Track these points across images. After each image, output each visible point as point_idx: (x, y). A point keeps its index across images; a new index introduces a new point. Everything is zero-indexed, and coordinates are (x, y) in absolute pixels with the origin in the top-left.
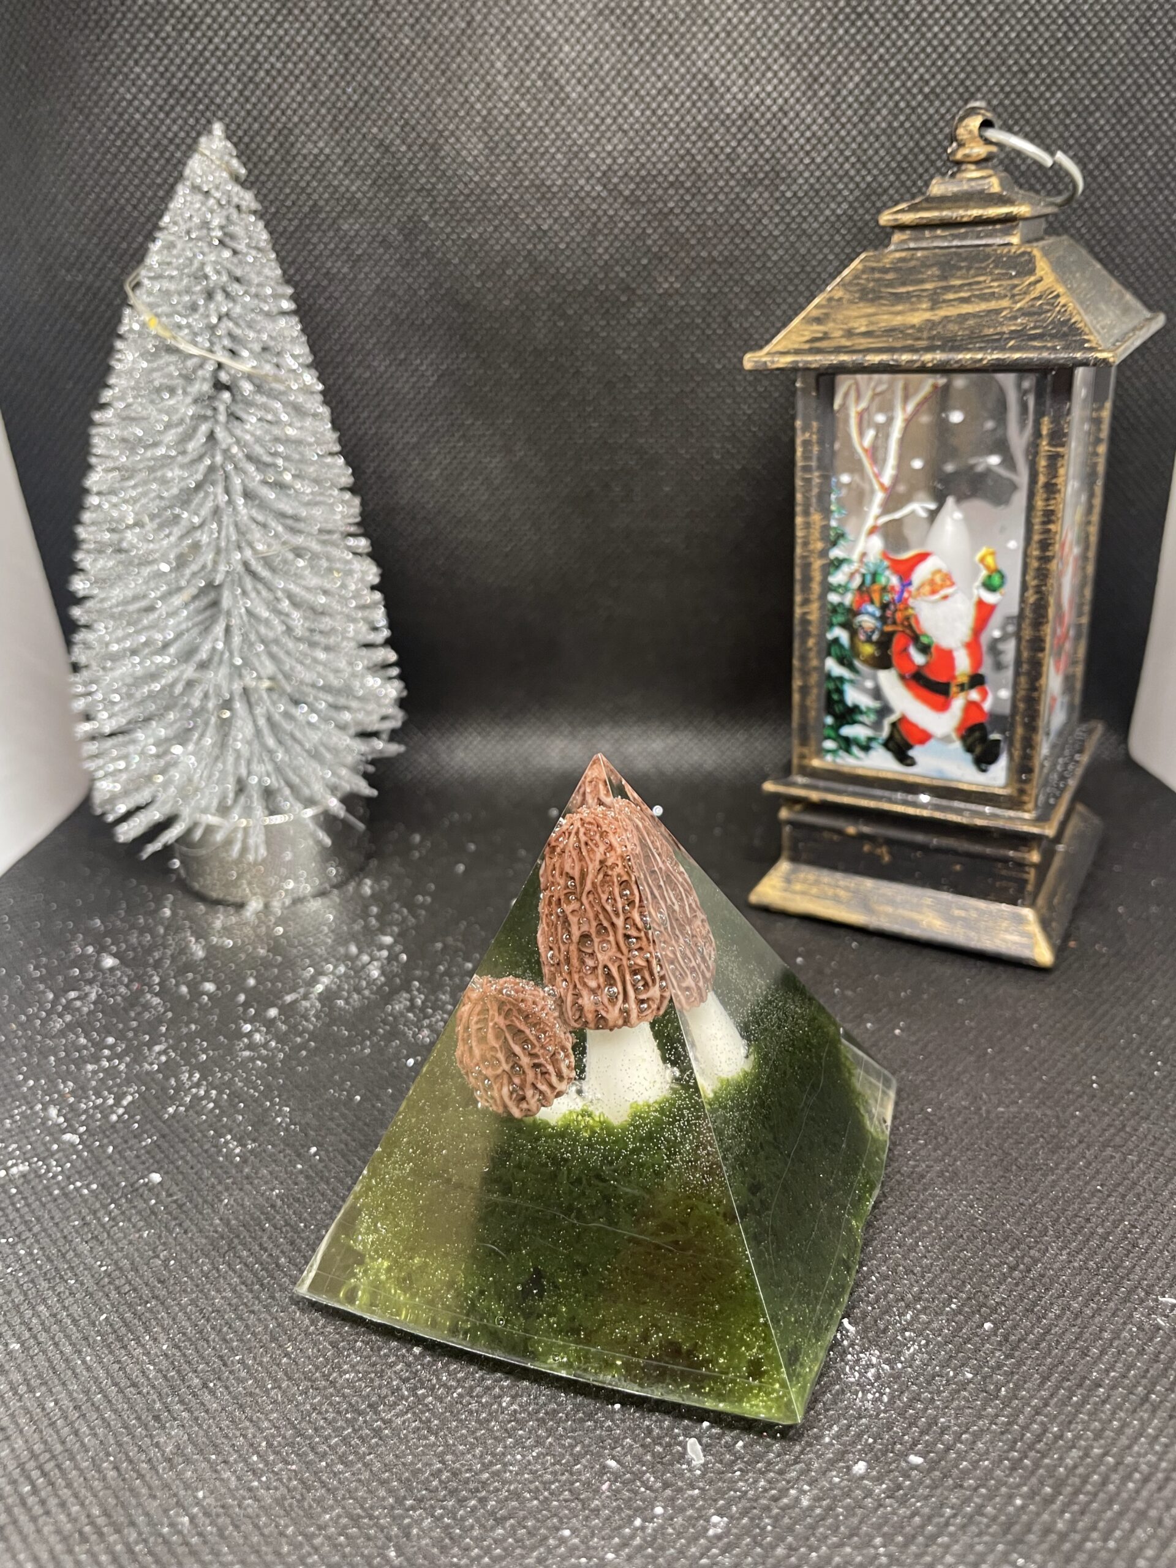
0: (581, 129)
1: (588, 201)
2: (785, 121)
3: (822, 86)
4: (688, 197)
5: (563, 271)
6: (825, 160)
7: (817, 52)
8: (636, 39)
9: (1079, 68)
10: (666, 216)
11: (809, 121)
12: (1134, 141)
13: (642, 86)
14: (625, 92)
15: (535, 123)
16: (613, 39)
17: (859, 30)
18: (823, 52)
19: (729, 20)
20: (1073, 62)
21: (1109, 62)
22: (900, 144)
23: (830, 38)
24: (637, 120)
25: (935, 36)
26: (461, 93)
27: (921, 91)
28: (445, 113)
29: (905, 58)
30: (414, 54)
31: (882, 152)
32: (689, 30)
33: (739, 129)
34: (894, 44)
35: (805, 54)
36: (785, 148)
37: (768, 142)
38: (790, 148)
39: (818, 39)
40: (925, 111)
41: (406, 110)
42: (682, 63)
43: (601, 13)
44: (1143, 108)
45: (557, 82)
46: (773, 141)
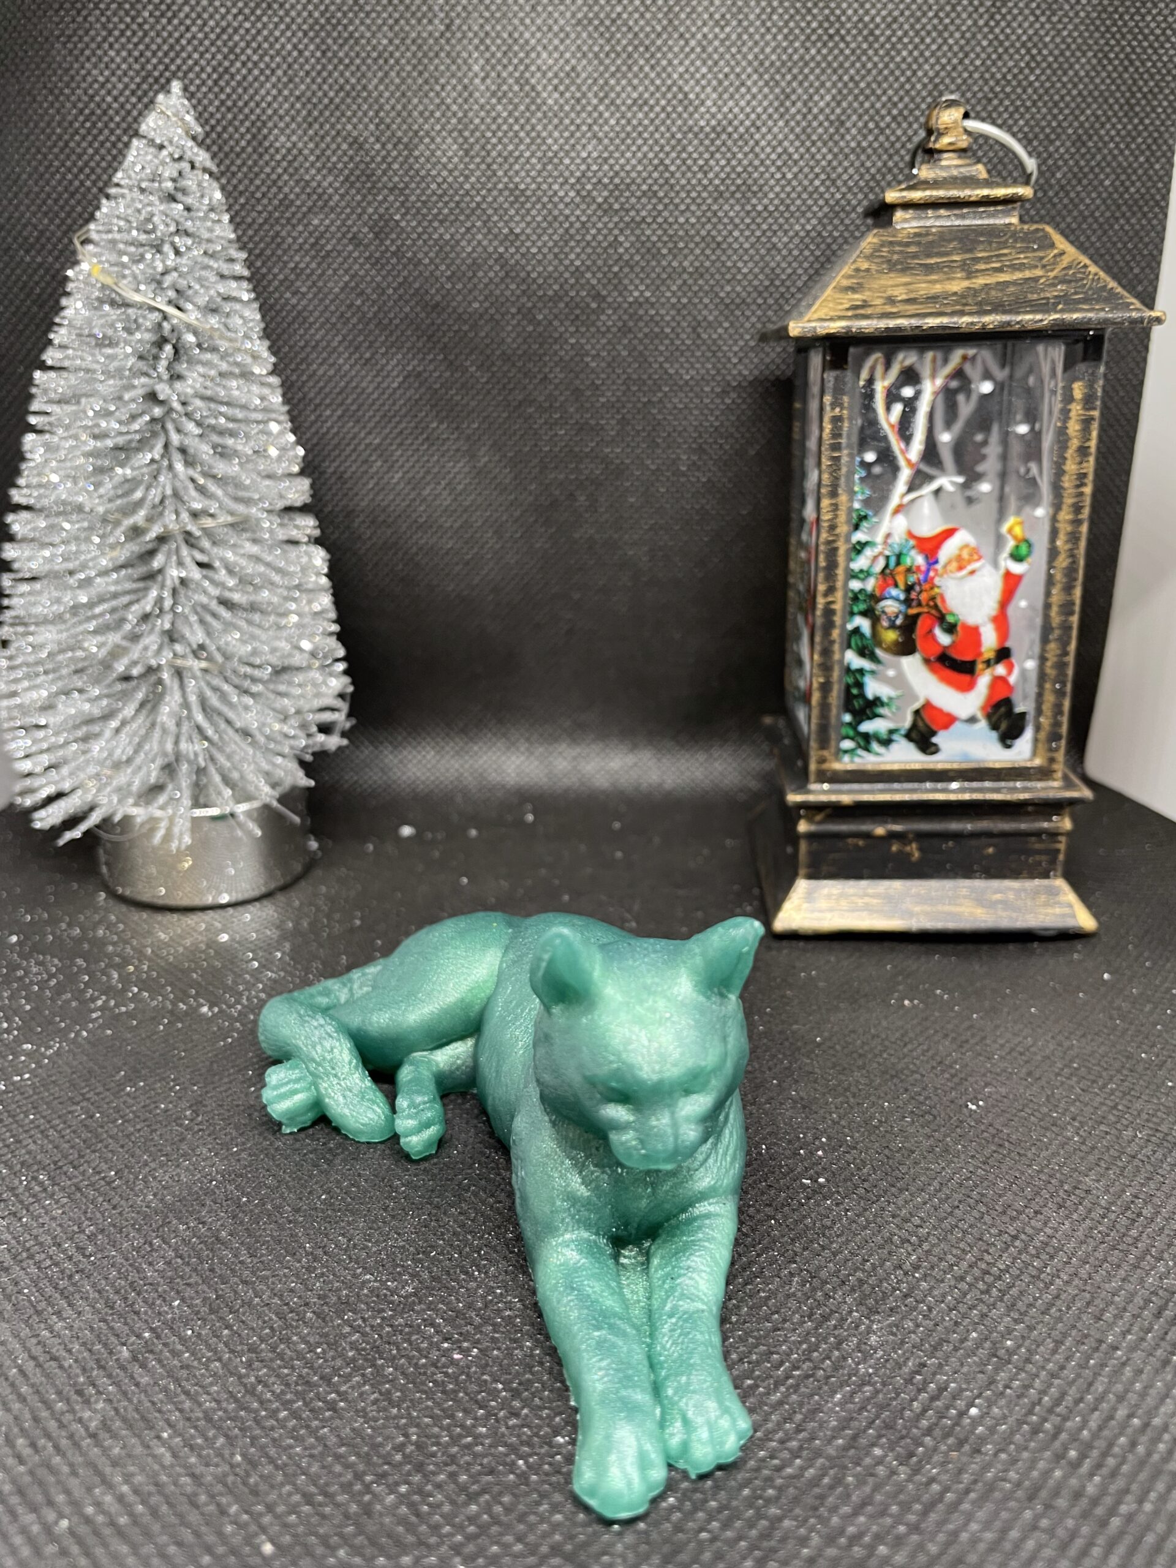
0: (556, 134)
1: (561, 206)
2: (757, 136)
3: (794, 103)
4: (660, 207)
5: (534, 275)
6: (795, 176)
7: (790, 70)
8: (613, 49)
9: (1040, 97)
10: (639, 224)
11: (781, 136)
12: (1092, 169)
13: (618, 95)
14: (601, 100)
15: (511, 127)
16: (590, 48)
17: (831, 51)
18: (795, 71)
19: (705, 36)
20: (1035, 91)
21: (1069, 93)
22: (868, 164)
23: (802, 58)
24: (612, 128)
25: (904, 60)
26: (438, 94)
27: (889, 113)
28: (421, 114)
29: (875, 80)
30: (391, 55)
31: (851, 171)
32: (665, 42)
33: (713, 141)
34: (864, 66)
35: (778, 71)
36: (757, 163)
37: (740, 156)
38: (762, 162)
39: (790, 57)
40: (893, 132)
41: (381, 108)
42: (658, 75)
43: (579, 22)
44: (1101, 138)
45: (533, 88)
46: (746, 154)
